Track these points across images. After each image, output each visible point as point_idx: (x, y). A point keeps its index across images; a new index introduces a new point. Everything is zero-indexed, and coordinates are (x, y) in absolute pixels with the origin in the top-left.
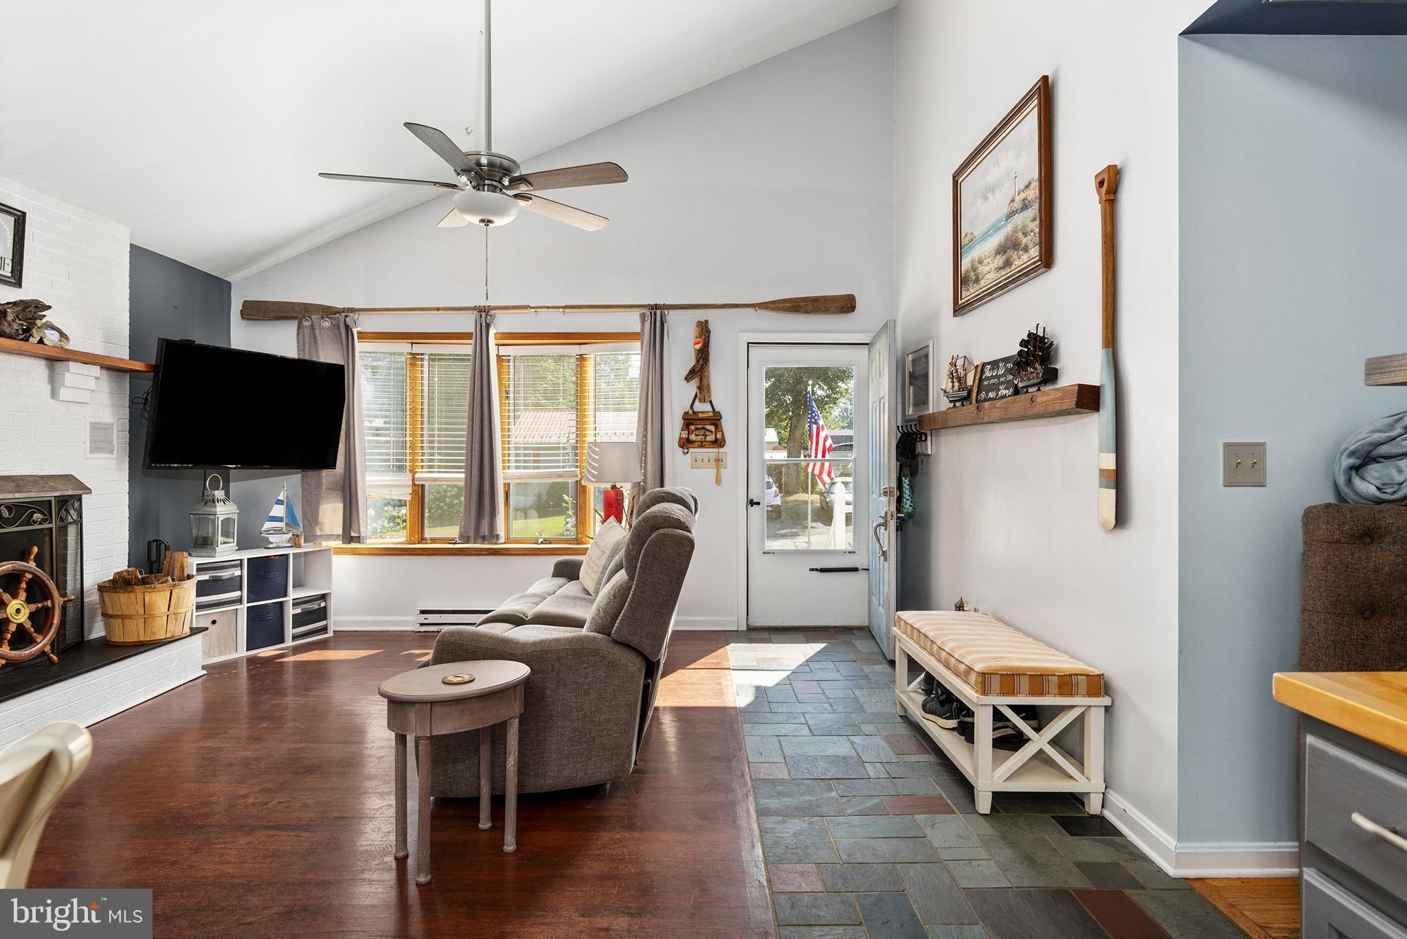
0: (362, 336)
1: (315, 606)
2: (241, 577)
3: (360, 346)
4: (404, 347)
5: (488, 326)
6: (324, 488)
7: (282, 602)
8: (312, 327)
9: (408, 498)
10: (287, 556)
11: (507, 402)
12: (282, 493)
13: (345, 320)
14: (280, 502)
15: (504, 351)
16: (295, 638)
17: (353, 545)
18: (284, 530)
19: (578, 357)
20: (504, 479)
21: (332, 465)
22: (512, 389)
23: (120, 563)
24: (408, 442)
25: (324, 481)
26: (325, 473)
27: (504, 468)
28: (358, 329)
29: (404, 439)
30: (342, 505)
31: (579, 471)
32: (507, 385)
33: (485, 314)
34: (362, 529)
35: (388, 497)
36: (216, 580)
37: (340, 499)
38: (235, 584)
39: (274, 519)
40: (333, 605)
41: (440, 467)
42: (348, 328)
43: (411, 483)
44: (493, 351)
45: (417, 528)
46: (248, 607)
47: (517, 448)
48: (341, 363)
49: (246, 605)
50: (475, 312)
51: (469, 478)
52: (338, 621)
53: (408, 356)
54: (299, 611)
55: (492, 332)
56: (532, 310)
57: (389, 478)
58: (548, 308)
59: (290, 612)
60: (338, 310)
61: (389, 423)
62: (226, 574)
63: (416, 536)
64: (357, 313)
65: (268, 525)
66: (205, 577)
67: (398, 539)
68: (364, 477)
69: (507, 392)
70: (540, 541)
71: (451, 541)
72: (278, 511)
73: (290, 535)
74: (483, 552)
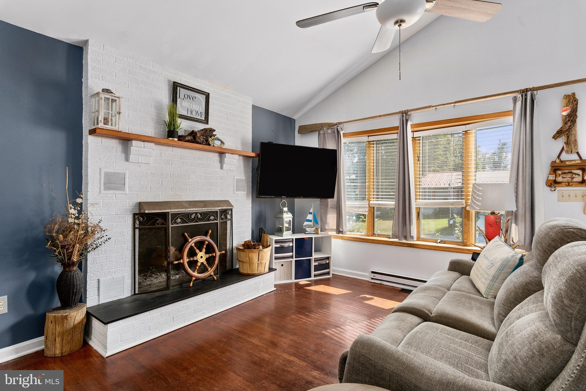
0: (345, 135)
1: (323, 262)
2: (293, 246)
3: (343, 140)
4: (365, 138)
5: (407, 121)
6: (329, 207)
7: (310, 259)
8: (324, 134)
9: (367, 213)
10: (312, 238)
11: (418, 162)
12: (311, 209)
13: (337, 129)
14: (311, 213)
15: (416, 134)
16: (315, 276)
17: (340, 235)
18: (312, 226)
19: (464, 132)
20: (416, 205)
21: (332, 197)
22: (421, 155)
23: (248, 237)
24: (367, 185)
25: (329, 204)
26: (329, 200)
27: (416, 199)
28: (343, 132)
29: (365, 184)
30: (336, 215)
31: (464, 202)
32: (418, 154)
33: (405, 115)
34: (344, 228)
35: (357, 212)
36: (282, 247)
37: (336, 213)
38: (290, 249)
39: (308, 221)
40: (332, 262)
41: (382, 198)
42: (338, 132)
43: (368, 206)
44: (410, 135)
45: (371, 229)
46: (295, 260)
47: (425, 188)
48: (336, 149)
49: (294, 259)
50: (400, 115)
51: (397, 204)
52: (335, 269)
53: (367, 143)
54: (317, 264)
55: (409, 124)
56: (434, 108)
57: (357, 203)
58: (444, 105)
59: (313, 264)
60: (333, 124)
61: (358, 177)
62: (286, 245)
63: (371, 232)
64: (342, 124)
65: (306, 223)
66: (278, 246)
67: (362, 234)
68: (345, 202)
69: (419, 157)
70: (439, 241)
71: (388, 236)
72: (310, 217)
73: (314, 228)
74: (405, 245)
